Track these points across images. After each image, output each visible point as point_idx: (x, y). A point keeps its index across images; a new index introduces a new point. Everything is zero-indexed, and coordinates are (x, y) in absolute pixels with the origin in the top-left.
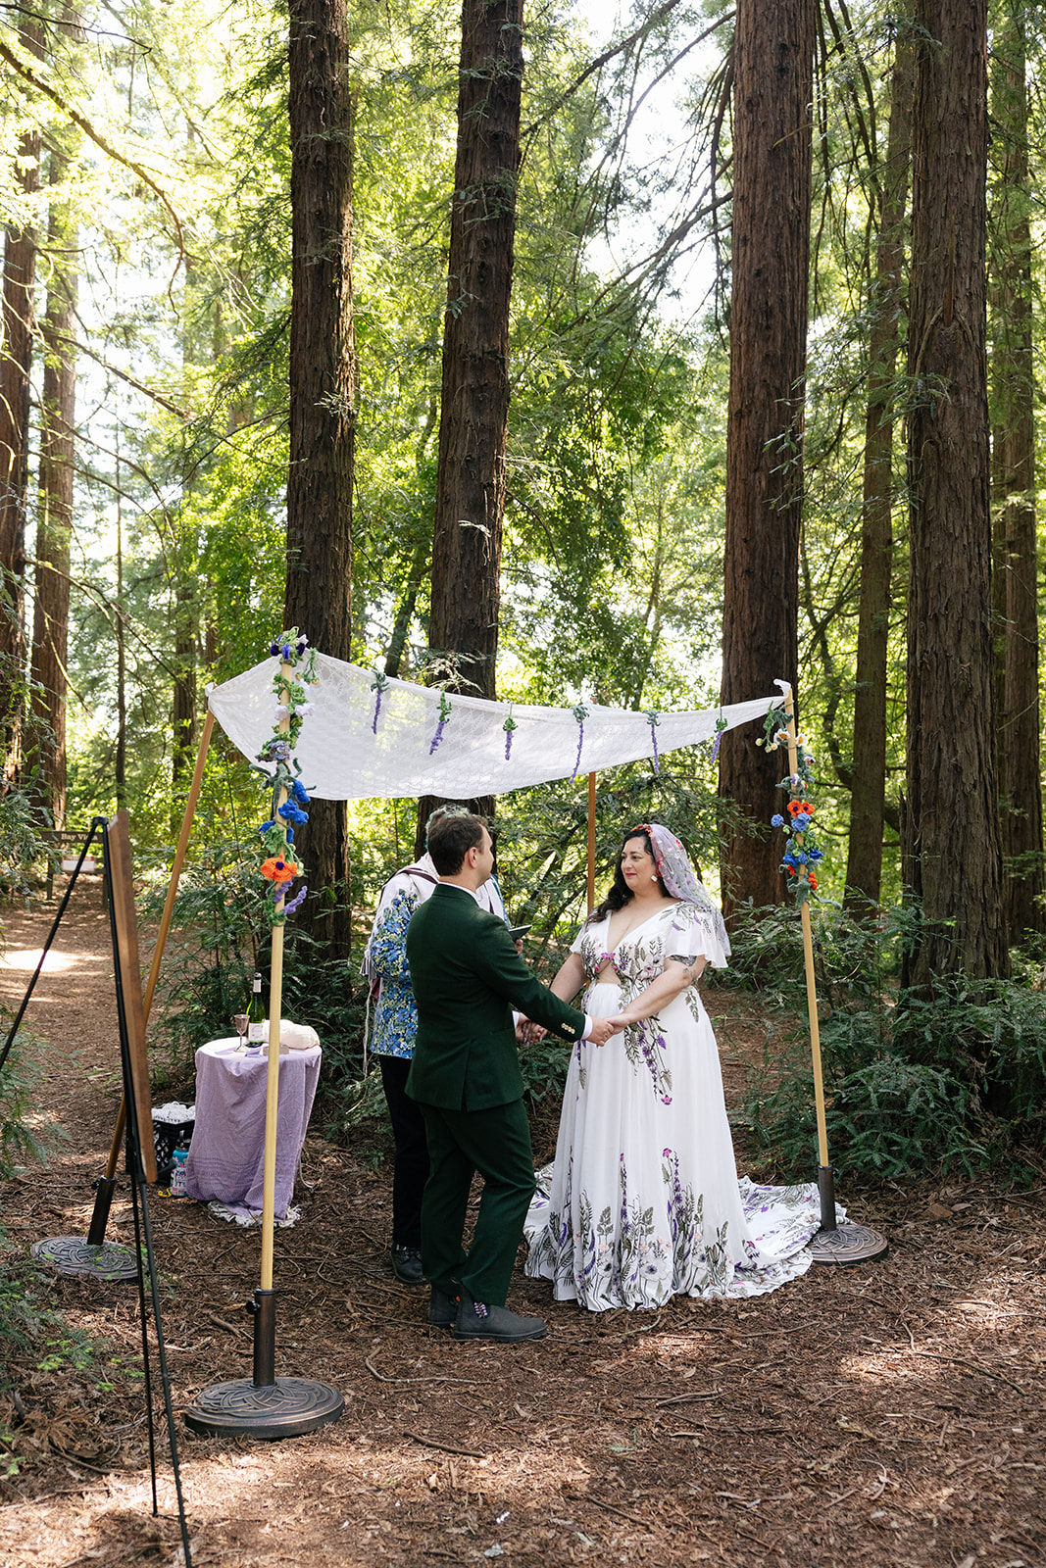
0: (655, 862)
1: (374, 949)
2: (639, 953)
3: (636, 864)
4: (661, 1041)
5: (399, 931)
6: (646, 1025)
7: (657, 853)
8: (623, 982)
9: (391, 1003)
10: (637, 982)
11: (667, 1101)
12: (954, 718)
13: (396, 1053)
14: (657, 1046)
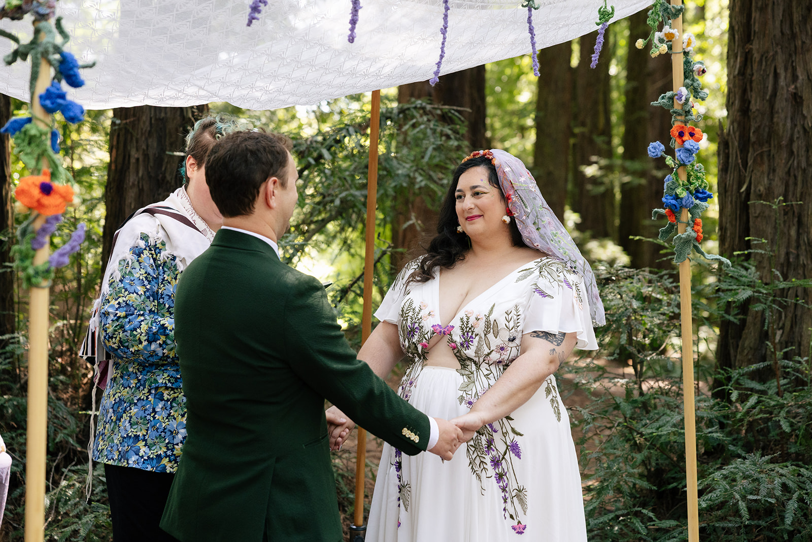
0: (505, 198)
1: (106, 314)
2: (491, 327)
3: (479, 202)
4: (514, 448)
5: (141, 290)
6: (496, 425)
7: (506, 185)
8: (464, 366)
9: (125, 393)
10: (484, 366)
11: (520, 529)
12: (794, 36)
13: (133, 462)
14: (510, 455)
